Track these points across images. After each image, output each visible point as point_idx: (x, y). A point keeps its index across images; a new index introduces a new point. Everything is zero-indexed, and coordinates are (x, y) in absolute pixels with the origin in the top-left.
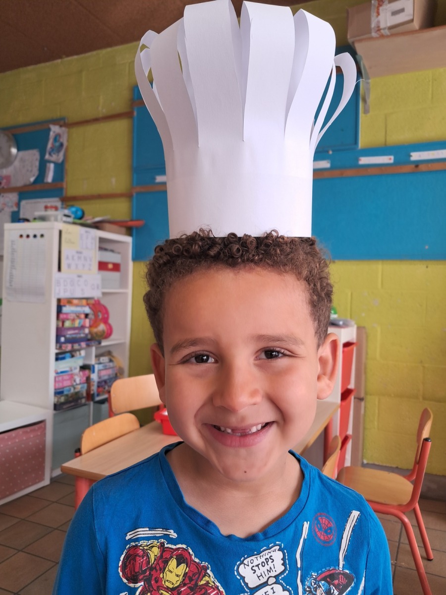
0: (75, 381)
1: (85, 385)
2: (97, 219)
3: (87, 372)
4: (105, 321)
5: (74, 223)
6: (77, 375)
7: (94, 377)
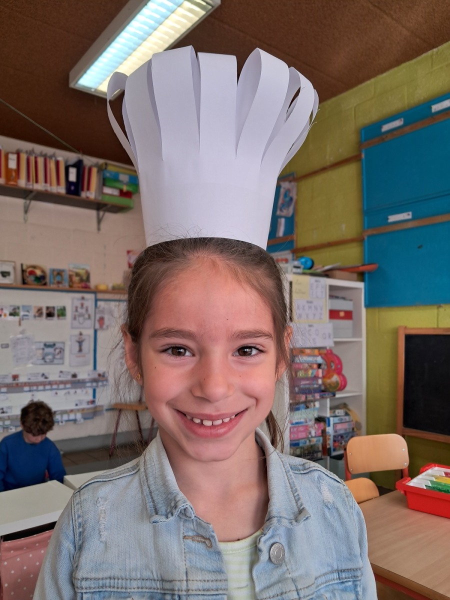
0: (310, 433)
1: (321, 438)
2: (327, 268)
3: (322, 424)
4: (339, 372)
5: (304, 274)
6: (312, 427)
7: (330, 430)
